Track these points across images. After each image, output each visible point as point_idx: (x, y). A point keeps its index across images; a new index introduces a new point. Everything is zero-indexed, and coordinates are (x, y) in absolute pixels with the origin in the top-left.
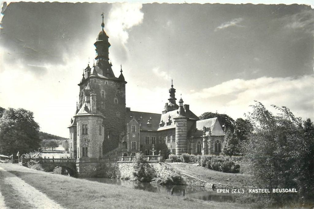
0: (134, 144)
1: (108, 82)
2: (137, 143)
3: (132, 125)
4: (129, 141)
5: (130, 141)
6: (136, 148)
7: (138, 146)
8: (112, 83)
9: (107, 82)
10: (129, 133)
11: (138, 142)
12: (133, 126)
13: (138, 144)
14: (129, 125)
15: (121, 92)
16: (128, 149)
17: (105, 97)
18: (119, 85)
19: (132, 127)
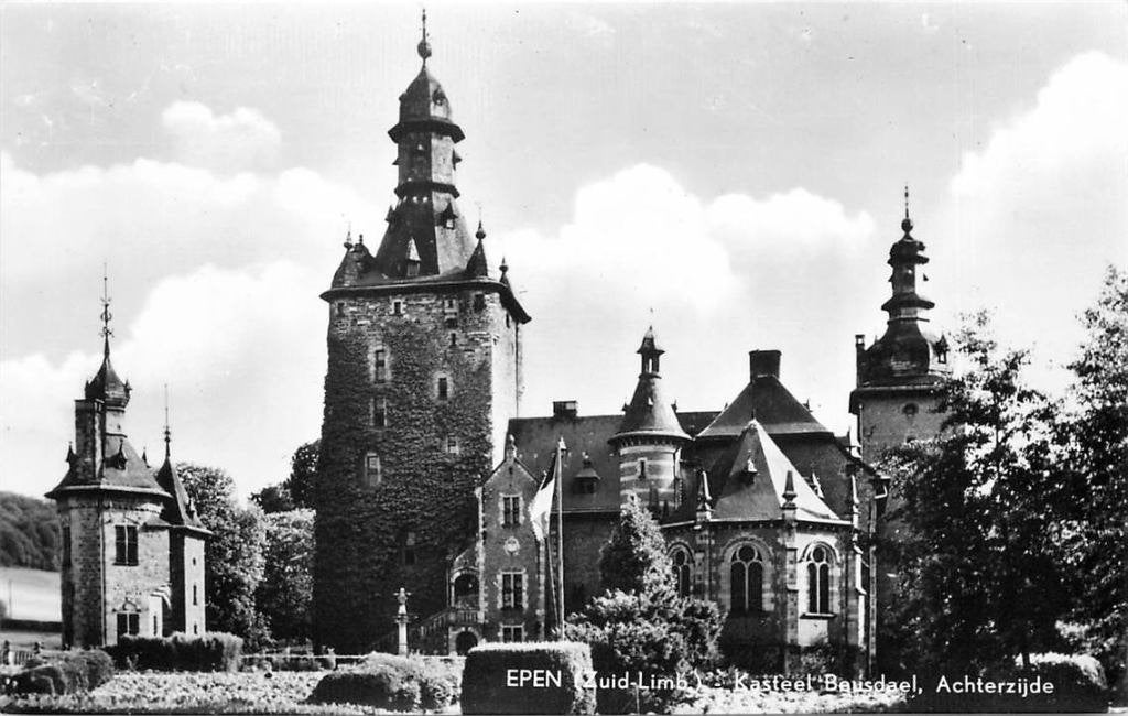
0: (512, 587)
1: (402, 301)
2: (529, 581)
3: (502, 495)
4: (486, 572)
5: (490, 574)
6: (525, 605)
7: (533, 592)
8: (425, 301)
9: (397, 305)
10: (484, 533)
11: (534, 572)
12: (506, 499)
13: (533, 583)
14: (484, 497)
15: (467, 337)
16: (478, 609)
17: (388, 376)
18: (451, 306)
19: (501, 506)
